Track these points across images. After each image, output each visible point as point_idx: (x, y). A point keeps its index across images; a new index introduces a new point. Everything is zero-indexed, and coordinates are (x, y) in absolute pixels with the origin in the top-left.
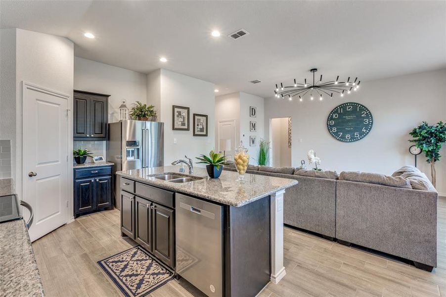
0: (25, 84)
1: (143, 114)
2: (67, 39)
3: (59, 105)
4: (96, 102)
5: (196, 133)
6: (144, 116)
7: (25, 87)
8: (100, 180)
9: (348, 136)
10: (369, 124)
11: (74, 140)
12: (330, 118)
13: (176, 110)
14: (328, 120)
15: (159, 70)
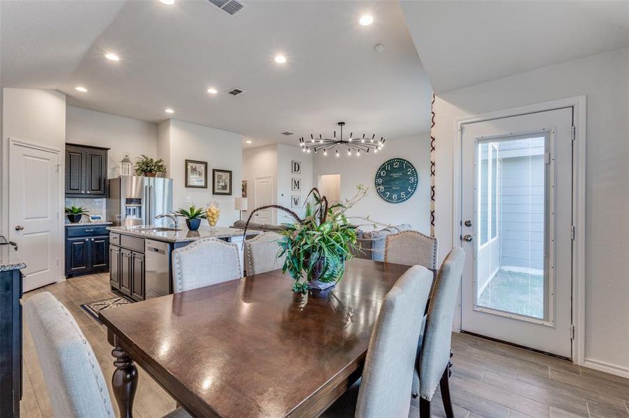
0: (13, 141)
1: (149, 169)
2: (58, 92)
3: (48, 160)
4: (92, 156)
5: (216, 191)
6: (151, 171)
7: (11, 143)
8: (96, 239)
9: (395, 196)
10: (414, 183)
11: (66, 198)
12: (378, 176)
13: (190, 165)
14: (376, 178)
15: (168, 120)
